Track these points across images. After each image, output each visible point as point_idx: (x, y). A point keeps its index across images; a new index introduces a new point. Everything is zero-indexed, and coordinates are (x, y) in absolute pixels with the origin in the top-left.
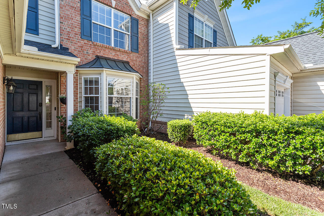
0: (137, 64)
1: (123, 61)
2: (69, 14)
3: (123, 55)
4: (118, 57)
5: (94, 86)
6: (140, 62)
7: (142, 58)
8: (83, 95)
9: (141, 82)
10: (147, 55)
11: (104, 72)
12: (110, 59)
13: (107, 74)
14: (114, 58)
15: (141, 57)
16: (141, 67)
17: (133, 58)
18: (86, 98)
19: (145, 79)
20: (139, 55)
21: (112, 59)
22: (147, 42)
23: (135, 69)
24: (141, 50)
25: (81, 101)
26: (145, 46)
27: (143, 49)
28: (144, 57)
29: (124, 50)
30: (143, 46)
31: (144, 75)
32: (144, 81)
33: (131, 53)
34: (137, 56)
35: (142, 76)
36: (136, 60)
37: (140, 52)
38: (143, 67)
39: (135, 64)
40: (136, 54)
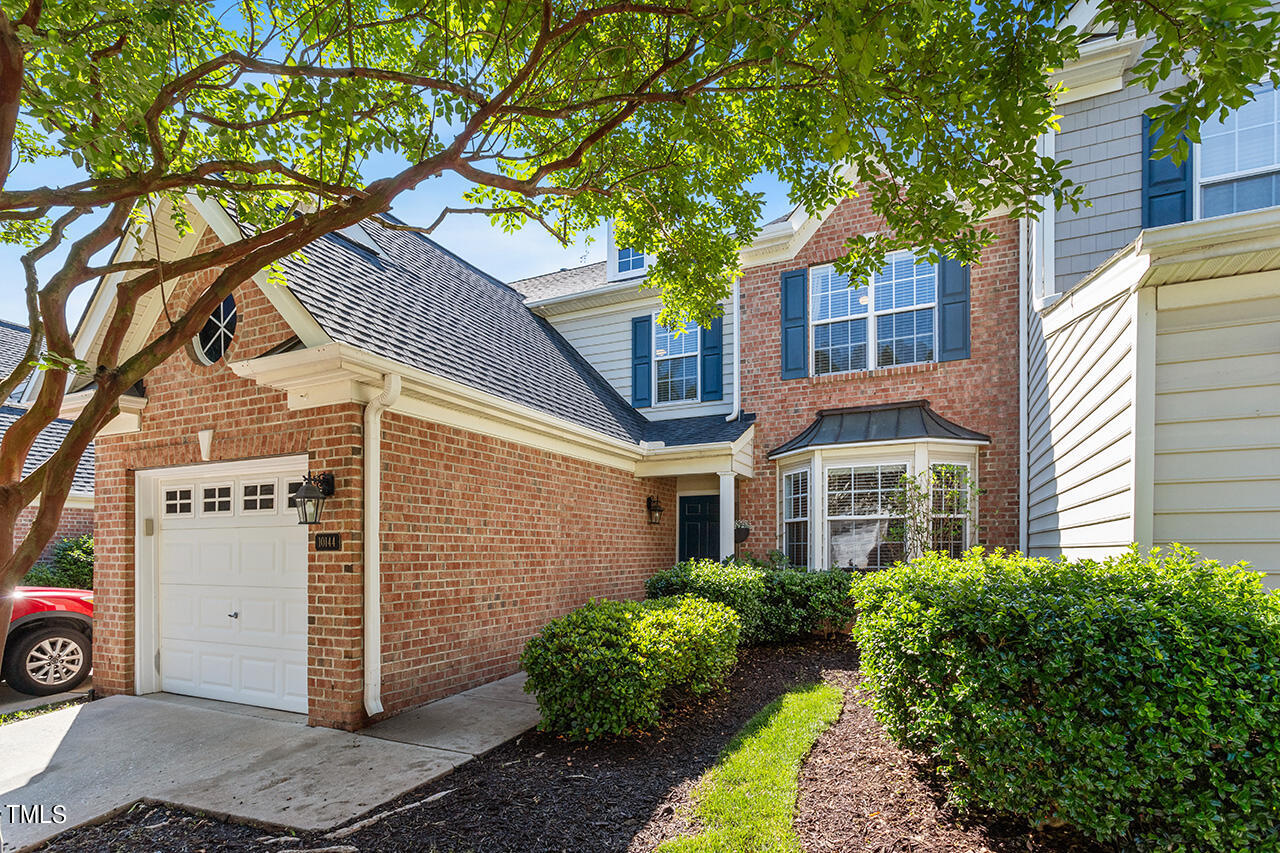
0: (966, 396)
3: (905, 382)
4: (886, 396)
5: (801, 495)
6: (977, 387)
7: (990, 368)
8: (785, 520)
9: (987, 460)
11: (817, 455)
13: (826, 459)
14: (872, 401)
15: (985, 366)
16: (981, 404)
17: (946, 383)
18: (790, 526)
19: (1001, 446)
20: (973, 363)
21: (866, 406)
24: (982, 343)
25: (781, 536)
26: (1006, 321)
27: (995, 335)
28: (997, 366)
29: (908, 369)
30: (991, 323)
31: (1000, 433)
32: (998, 454)
33: (935, 368)
34: (965, 370)
35: (987, 438)
36: (960, 387)
37: (978, 350)
38: (994, 403)
39: (954, 402)
40: (960, 364)
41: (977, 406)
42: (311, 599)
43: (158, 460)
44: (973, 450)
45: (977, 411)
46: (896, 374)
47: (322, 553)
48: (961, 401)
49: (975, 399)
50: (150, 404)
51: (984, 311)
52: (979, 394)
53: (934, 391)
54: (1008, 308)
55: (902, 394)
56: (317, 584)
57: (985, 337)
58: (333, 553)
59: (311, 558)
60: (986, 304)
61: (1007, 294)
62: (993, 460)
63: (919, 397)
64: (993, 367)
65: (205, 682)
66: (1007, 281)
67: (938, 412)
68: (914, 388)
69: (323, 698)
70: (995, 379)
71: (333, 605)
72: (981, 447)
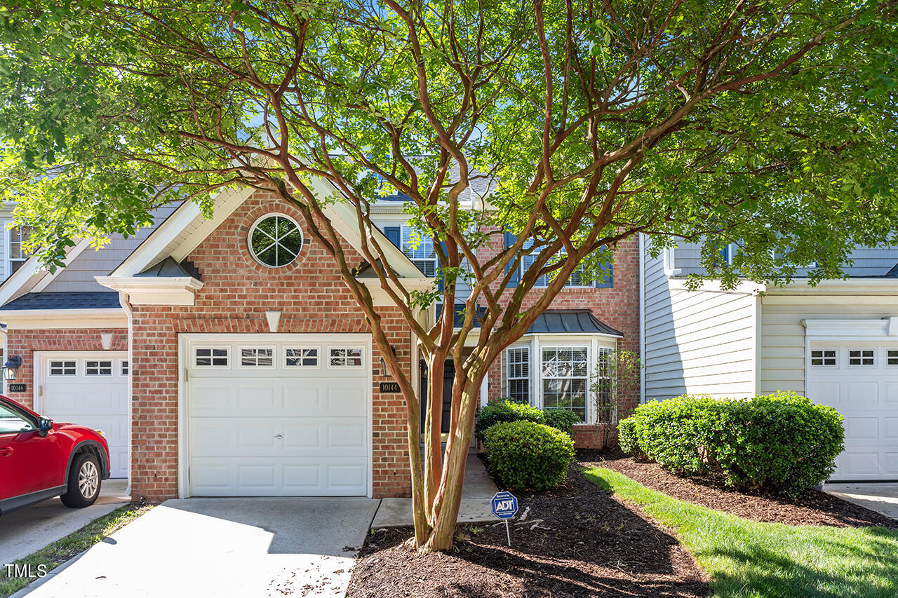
0: (611, 309)
1: (577, 312)
2: (488, 255)
3: (579, 298)
4: (568, 305)
5: (522, 363)
6: (616, 304)
7: (623, 295)
8: (508, 378)
9: (621, 347)
10: (634, 287)
11: (536, 339)
12: (552, 312)
13: (540, 341)
14: (560, 307)
15: (620, 293)
16: (619, 315)
17: (601, 301)
18: (512, 382)
19: (629, 340)
20: (615, 290)
21: (557, 310)
22: (635, 258)
23: (606, 321)
24: (619, 280)
25: (505, 388)
26: (631, 269)
27: (625, 276)
28: (626, 294)
29: (581, 290)
30: (624, 269)
31: (628, 332)
32: (627, 343)
33: (595, 291)
34: (610, 294)
35: (622, 334)
36: (608, 304)
37: (617, 283)
38: (625, 314)
39: (605, 311)
40: (608, 290)
41: (616, 315)
42: (375, 422)
43: (218, 328)
44: (615, 341)
45: (617, 318)
46: (574, 292)
47: (385, 394)
48: (608, 312)
49: (615, 312)
50: (205, 287)
51: (620, 262)
52: (617, 308)
53: (594, 304)
54: (632, 262)
55: (577, 304)
56: (380, 413)
57: (620, 277)
58: (395, 394)
59: (375, 397)
60: (621, 258)
61: (631, 254)
62: (625, 347)
63: (586, 307)
64: (624, 294)
65: (243, 485)
66: (631, 247)
67: (597, 317)
68: (584, 301)
69: (386, 481)
70: (625, 301)
71: (395, 425)
72: (618, 339)
